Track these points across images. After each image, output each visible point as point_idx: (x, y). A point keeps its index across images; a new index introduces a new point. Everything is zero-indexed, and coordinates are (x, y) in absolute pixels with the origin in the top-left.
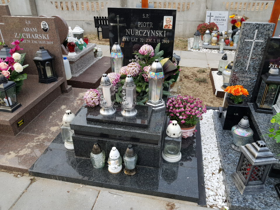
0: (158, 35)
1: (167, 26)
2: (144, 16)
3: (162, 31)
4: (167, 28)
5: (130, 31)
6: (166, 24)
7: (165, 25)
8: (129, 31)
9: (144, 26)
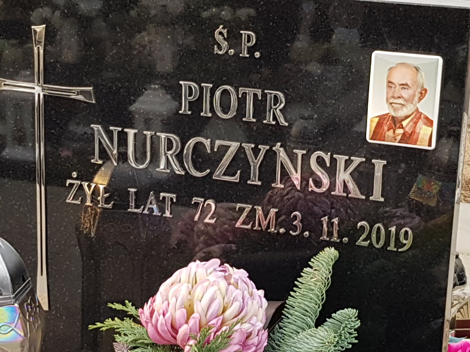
0: (326, 181)
1: (396, 122)
2: (225, 44)
3: (357, 160)
4: (392, 139)
5: (123, 137)
6: (385, 110)
7: (382, 119)
8: (111, 139)
9: (226, 109)
